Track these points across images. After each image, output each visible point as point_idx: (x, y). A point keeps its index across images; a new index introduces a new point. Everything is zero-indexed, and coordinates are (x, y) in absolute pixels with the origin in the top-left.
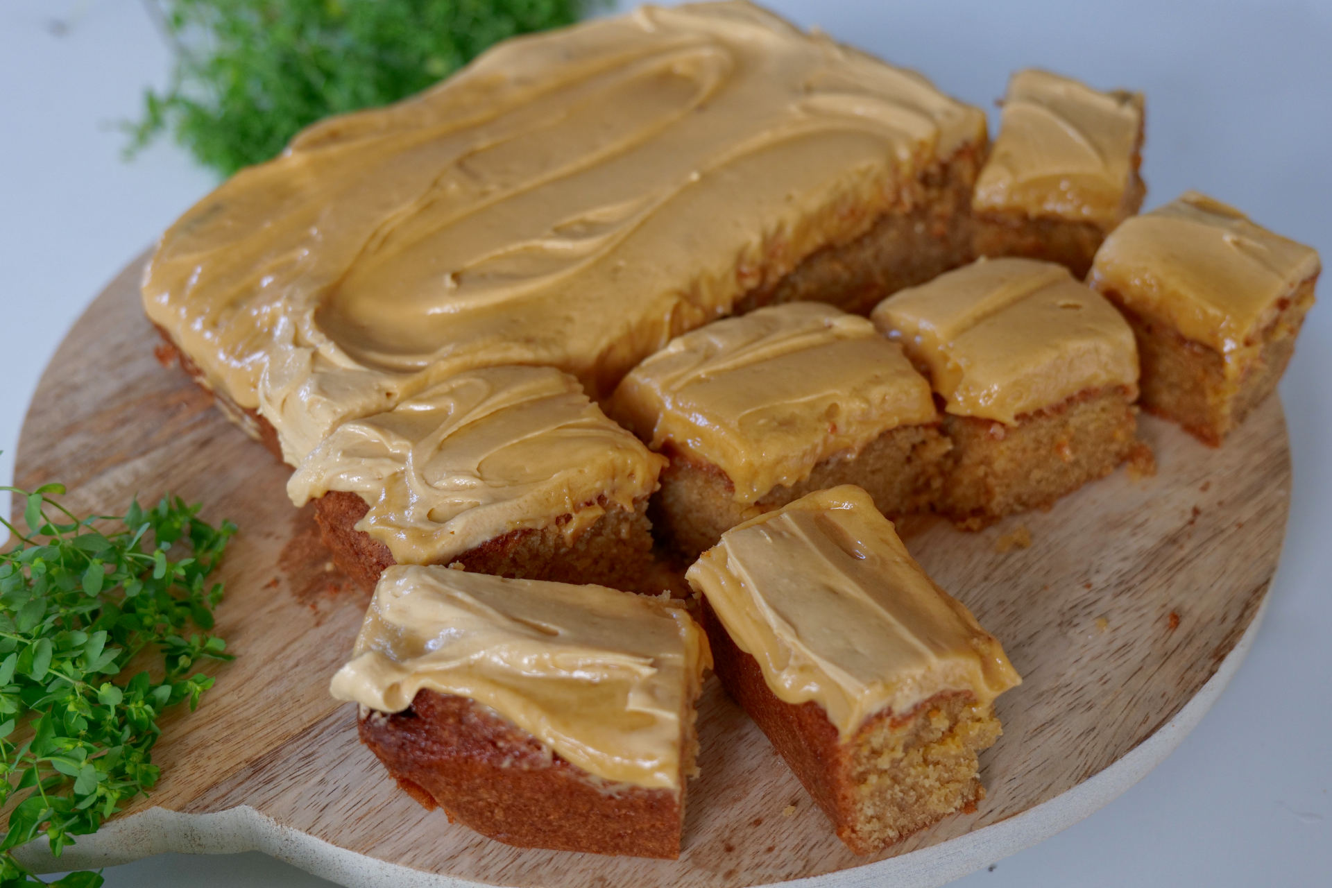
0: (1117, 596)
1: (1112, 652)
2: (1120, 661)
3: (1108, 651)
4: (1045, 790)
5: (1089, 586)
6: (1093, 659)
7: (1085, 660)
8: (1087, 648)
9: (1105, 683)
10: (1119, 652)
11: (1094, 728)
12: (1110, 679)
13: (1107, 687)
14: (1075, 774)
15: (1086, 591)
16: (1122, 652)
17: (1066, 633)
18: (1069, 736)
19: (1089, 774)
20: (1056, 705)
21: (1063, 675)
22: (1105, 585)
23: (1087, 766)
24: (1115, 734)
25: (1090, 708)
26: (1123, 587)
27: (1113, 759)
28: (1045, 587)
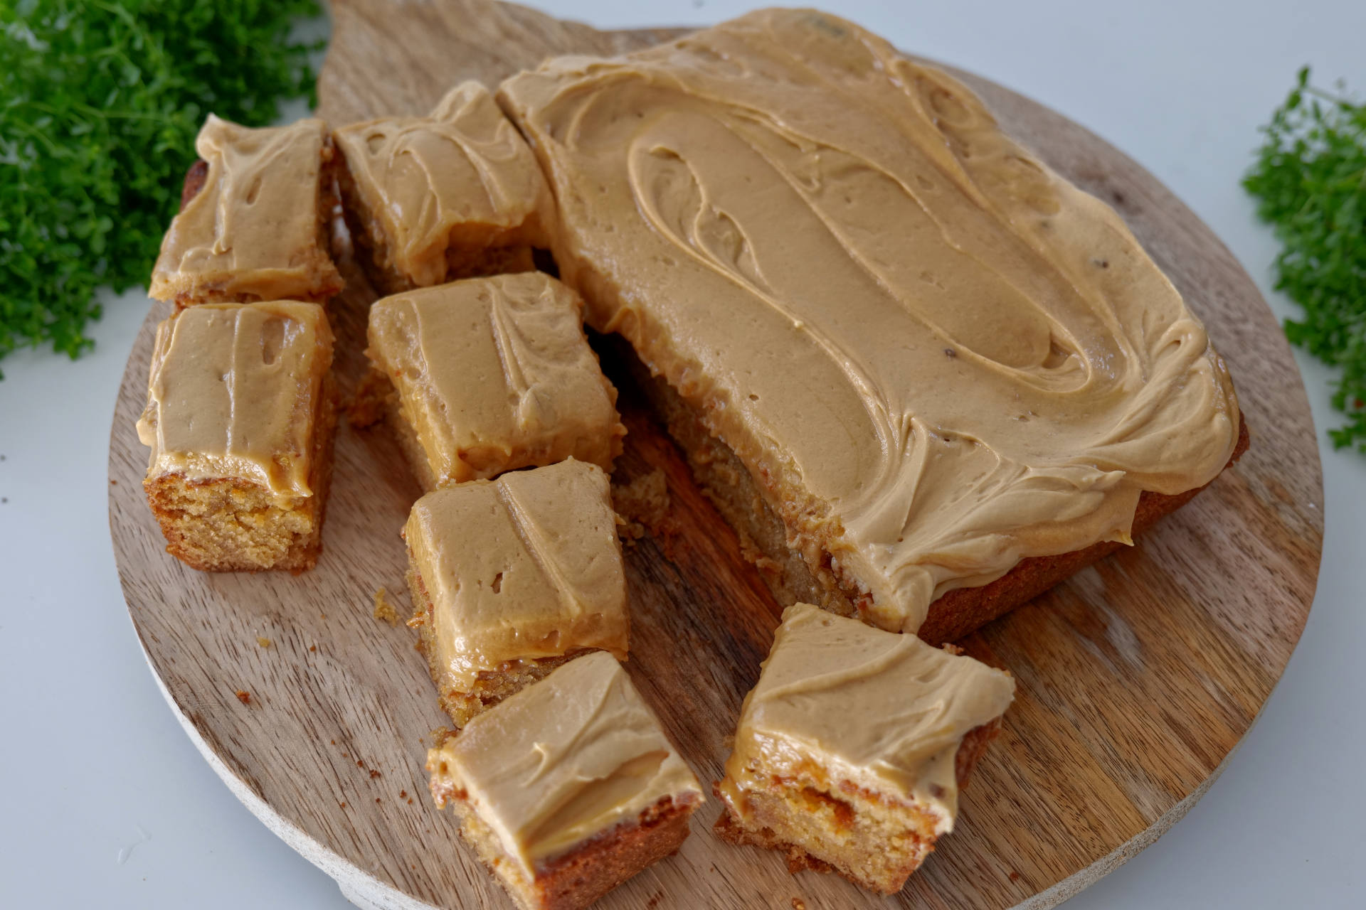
0: (295, 669)
1: (234, 642)
2: (221, 642)
3: (236, 639)
4: (122, 550)
5: (313, 649)
6: (232, 625)
7: (233, 619)
8: (245, 625)
9: (204, 625)
10: (231, 647)
11: (163, 601)
12: (206, 628)
13: (200, 625)
14: (126, 572)
15: (309, 646)
16: (231, 648)
17: (267, 615)
18: (163, 582)
19: (124, 583)
20: (196, 582)
21: (224, 598)
22: (310, 663)
23: (130, 583)
24: (151, 613)
25: (183, 605)
26: (302, 676)
27: (130, 604)
28: (324, 616)
